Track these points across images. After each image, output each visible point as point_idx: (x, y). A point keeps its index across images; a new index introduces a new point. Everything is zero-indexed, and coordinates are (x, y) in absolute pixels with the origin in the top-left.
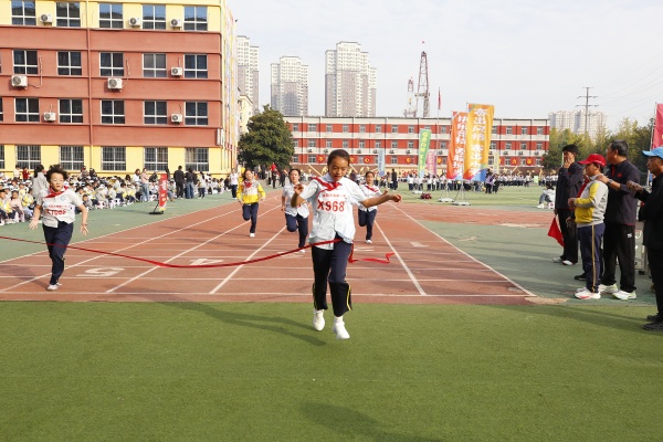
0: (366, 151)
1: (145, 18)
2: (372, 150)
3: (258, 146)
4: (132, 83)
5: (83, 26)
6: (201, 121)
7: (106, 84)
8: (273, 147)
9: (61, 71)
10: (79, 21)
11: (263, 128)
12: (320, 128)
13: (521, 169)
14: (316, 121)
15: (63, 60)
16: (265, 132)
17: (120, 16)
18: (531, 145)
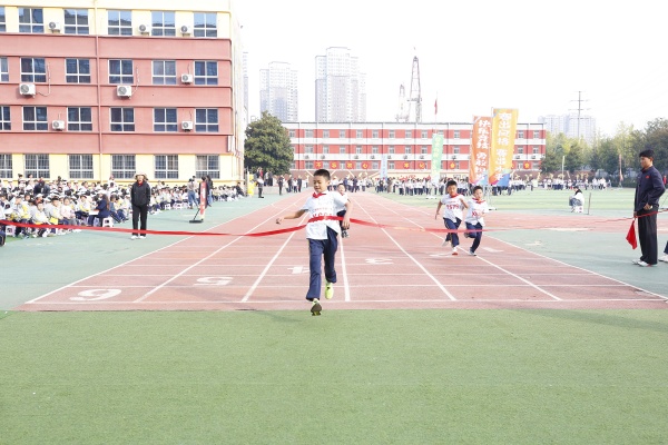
0: (363, 157)
1: (154, 25)
2: (369, 155)
3: (258, 152)
4: (142, 90)
5: (91, 33)
6: (211, 128)
7: (115, 92)
8: (273, 153)
9: (69, 79)
10: (87, 29)
11: (263, 135)
12: (317, 133)
13: (519, 173)
14: (313, 127)
15: (71, 68)
16: (265, 138)
17: (129, 23)
18: (527, 149)
